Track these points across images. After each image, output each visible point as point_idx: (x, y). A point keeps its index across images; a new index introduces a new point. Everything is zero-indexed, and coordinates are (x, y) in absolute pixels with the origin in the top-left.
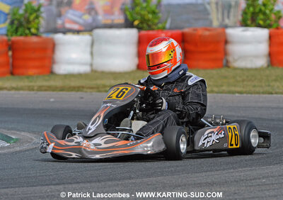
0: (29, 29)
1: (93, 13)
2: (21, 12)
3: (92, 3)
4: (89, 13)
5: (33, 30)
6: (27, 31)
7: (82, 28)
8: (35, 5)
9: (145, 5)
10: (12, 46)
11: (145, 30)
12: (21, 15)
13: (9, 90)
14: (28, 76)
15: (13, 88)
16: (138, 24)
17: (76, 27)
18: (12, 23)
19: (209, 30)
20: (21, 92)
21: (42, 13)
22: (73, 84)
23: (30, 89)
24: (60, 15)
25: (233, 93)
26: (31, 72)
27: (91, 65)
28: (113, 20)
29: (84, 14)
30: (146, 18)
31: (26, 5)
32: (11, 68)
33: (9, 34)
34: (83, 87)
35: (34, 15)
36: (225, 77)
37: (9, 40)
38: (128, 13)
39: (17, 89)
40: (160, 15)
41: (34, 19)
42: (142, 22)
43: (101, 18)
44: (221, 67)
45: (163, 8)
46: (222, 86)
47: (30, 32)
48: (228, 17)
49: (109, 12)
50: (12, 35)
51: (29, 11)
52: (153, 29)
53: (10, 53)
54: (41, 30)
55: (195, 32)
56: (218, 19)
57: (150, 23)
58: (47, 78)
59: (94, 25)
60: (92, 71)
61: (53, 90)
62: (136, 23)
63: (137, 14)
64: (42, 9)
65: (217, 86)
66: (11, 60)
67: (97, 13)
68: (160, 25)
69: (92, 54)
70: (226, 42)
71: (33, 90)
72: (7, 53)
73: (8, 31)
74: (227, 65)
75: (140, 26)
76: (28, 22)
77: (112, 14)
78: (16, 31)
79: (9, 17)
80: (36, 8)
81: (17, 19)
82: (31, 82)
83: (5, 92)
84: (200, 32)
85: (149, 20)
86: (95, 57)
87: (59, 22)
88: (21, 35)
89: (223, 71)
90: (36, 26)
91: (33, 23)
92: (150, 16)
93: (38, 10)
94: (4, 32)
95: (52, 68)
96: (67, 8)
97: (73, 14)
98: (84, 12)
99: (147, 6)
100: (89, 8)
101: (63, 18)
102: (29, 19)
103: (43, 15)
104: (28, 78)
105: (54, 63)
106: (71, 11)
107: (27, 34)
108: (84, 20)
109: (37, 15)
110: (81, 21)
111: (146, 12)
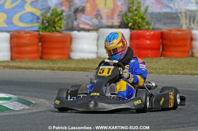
0: (55, 27)
1: (99, 18)
2: (49, 15)
3: (98, 11)
4: (97, 18)
5: (58, 28)
6: (53, 29)
7: (91, 28)
8: (59, 10)
10: (41, 39)
11: (137, 30)
12: (49, 17)
16: (131, 26)
17: (87, 27)
18: (43, 23)
19: (180, 31)
20: (46, 71)
21: (63, 16)
22: (82, 66)
23: (52, 69)
24: (76, 19)
25: (194, 74)
26: (55, 57)
27: (97, 53)
28: (113, 23)
29: (93, 18)
30: (137, 21)
31: (53, 10)
32: (40, 54)
33: (40, 30)
34: (89, 69)
35: (58, 18)
36: (190, 64)
38: (124, 18)
39: (42, 69)
40: (147, 20)
41: (58, 21)
42: (134, 24)
43: (105, 21)
44: (188, 56)
46: (187, 69)
47: (56, 29)
48: (194, 22)
49: (111, 17)
51: (55, 15)
52: (142, 29)
53: (40, 44)
54: (63, 28)
55: (170, 32)
56: (186, 24)
57: (140, 25)
58: (65, 62)
59: (100, 26)
60: (98, 57)
61: (68, 70)
62: (130, 25)
64: (64, 14)
65: (183, 70)
66: (40, 49)
67: (101, 18)
68: (147, 27)
69: (97, 45)
70: (192, 39)
71: (54, 70)
72: (38, 44)
73: (39, 28)
74: (192, 55)
75: (133, 27)
76: (54, 22)
77: (113, 18)
78: (46, 29)
80: (60, 12)
81: (46, 19)
82: (54, 64)
83: (34, 70)
84: (174, 32)
85: (139, 23)
86: (99, 48)
87: (75, 23)
88: (49, 31)
89: (189, 59)
90: (59, 25)
91: (57, 23)
92: (140, 20)
93: (61, 14)
94: (36, 29)
95: (69, 55)
96: (81, 14)
97: (85, 18)
98: (93, 17)
99: (138, 13)
100: (96, 14)
101: (78, 20)
102: (55, 20)
103: (65, 18)
104: (52, 61)
105: (71, 51)
106: (83, 16)
107: (53, 31)
108: (93, 22)
109: (60, 18)
110: (91, 23)
111: (137, 17)
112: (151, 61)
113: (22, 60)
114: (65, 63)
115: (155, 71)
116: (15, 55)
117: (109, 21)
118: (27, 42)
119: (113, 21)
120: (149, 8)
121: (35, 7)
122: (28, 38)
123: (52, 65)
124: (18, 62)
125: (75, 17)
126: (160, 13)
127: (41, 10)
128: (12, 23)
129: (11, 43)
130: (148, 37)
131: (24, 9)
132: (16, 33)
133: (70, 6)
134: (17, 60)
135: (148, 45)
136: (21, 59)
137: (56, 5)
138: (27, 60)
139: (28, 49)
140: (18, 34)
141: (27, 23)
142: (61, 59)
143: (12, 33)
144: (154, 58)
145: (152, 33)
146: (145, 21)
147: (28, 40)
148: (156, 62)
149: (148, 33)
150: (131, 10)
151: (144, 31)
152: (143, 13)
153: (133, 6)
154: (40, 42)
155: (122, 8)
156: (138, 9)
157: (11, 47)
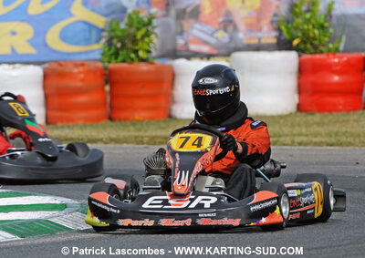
0: (136, 52)
1: (230, 28)
2: (123, 26)
3: (228, 14)
4: (225, 30)
5: (141, 54)
6: (133, 55)
7: (214, 52)
8: (144, 15)
9: (308, 16)
10: (109, 77)
11: (311, 53)
12: (123, 31)
13: (105, 143)
14: (135, 123)
15: (112, 140)
16: (298, 45)
17: (205, 49)
18: (109, 43)
20: (125, 145)
21: (154, 27)
23: (138, 141)
24: (181, 33)
26: (139, 115)
28: (260, 39)
29: (217, 30)
30: (311, 34)
31: (130, 16)
32: (109, 110)
33: (106, 59)
35: (143, 31)
37: (106, 69)
38: (283, 28)
40: (331, 31)
41: (143, 37)
42: (304, 42)
43: (243, 36)
45: (334, 21)
47: (138, 56)
49: (254, 26)
50: (109, 62)
51: (136, 25)
52: (321, 52)
53: (107, 88)
54: (154, 53)
57: (316, 42)
58: (162, 124)
59: (232, 45)
62: (296, 42)
63: (297, 28)
64: (155, 22)
66: (108, 99)
67: (235, 28)
68: (331, 46)
71: (143, 143)
72: (103, 89)
73: (103, 54)
75: (302, 46)
76: (135, 41)
77: (260, 30)
78: (116, 54)
79: (105, 34)
80: (146, 20)
81: (117, 37)
82: (139, 130)
85: (314, 39)
87: (180, 41)
88: (124, 61)
90: (146, 47)
91: (140, 44)
92: (316, 32)
93: (149, 23)
94: (98, 56)
95: (170, 110)
96: (192, 21)
97: (200, 31)
98: (217, 27)
99: (312, 17)
100: (224, 21)
101: (185, 35)
102: (135, 36)
103: (157, 31)
104: (134, 125)
105: (174, 102)
106: (197, 26)
107: (132, 60)
108: (217, 39)
109: (148, 31)
110: (213, 41)
111: (310, 27)
112: (345, 118)
113: (71, 124)
114: (163, 128)
115: (357, 140)
116: (54, 114)
117: (253, 34)
118: (79, 84)
119: (260, 35)
120: (336, 6)
121: (93, 10)
122: (82, 76)
123: (137, 134)
124: (62, 127)
125: (179, 30)
126: (358, 16)
127: (106, 16)
128: (46, 45)
129: (45, 87)
130: (338, 68)
131: (71, 15)
132: (54, 66)
133: (168, 5)
134: (59, 124)
135: (337, 84)
136: (68, 121)
137: (138, 4)
138: (81, 123)
139: (82, 99)
140: (59, 68)
141: (76, 43)
142: (152, 118)
143: (46, 65)
144: (352, 113)
145: (345, 59)
146: (328, 34)
147: (83, 80)
148: (356, 121)
149: (336, 60)
150: (297, 10)
151: (328, 55)
152: (323, 17)
153: (302, 3)
154: (106, 82)
155: (277, 7)
156: (311, 8)
157: (46, 97)
